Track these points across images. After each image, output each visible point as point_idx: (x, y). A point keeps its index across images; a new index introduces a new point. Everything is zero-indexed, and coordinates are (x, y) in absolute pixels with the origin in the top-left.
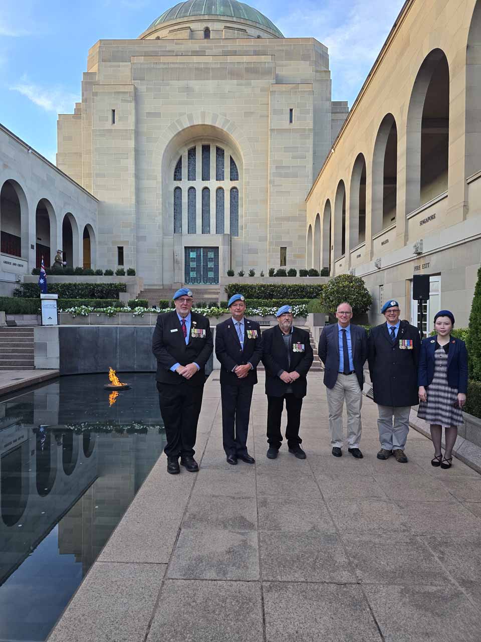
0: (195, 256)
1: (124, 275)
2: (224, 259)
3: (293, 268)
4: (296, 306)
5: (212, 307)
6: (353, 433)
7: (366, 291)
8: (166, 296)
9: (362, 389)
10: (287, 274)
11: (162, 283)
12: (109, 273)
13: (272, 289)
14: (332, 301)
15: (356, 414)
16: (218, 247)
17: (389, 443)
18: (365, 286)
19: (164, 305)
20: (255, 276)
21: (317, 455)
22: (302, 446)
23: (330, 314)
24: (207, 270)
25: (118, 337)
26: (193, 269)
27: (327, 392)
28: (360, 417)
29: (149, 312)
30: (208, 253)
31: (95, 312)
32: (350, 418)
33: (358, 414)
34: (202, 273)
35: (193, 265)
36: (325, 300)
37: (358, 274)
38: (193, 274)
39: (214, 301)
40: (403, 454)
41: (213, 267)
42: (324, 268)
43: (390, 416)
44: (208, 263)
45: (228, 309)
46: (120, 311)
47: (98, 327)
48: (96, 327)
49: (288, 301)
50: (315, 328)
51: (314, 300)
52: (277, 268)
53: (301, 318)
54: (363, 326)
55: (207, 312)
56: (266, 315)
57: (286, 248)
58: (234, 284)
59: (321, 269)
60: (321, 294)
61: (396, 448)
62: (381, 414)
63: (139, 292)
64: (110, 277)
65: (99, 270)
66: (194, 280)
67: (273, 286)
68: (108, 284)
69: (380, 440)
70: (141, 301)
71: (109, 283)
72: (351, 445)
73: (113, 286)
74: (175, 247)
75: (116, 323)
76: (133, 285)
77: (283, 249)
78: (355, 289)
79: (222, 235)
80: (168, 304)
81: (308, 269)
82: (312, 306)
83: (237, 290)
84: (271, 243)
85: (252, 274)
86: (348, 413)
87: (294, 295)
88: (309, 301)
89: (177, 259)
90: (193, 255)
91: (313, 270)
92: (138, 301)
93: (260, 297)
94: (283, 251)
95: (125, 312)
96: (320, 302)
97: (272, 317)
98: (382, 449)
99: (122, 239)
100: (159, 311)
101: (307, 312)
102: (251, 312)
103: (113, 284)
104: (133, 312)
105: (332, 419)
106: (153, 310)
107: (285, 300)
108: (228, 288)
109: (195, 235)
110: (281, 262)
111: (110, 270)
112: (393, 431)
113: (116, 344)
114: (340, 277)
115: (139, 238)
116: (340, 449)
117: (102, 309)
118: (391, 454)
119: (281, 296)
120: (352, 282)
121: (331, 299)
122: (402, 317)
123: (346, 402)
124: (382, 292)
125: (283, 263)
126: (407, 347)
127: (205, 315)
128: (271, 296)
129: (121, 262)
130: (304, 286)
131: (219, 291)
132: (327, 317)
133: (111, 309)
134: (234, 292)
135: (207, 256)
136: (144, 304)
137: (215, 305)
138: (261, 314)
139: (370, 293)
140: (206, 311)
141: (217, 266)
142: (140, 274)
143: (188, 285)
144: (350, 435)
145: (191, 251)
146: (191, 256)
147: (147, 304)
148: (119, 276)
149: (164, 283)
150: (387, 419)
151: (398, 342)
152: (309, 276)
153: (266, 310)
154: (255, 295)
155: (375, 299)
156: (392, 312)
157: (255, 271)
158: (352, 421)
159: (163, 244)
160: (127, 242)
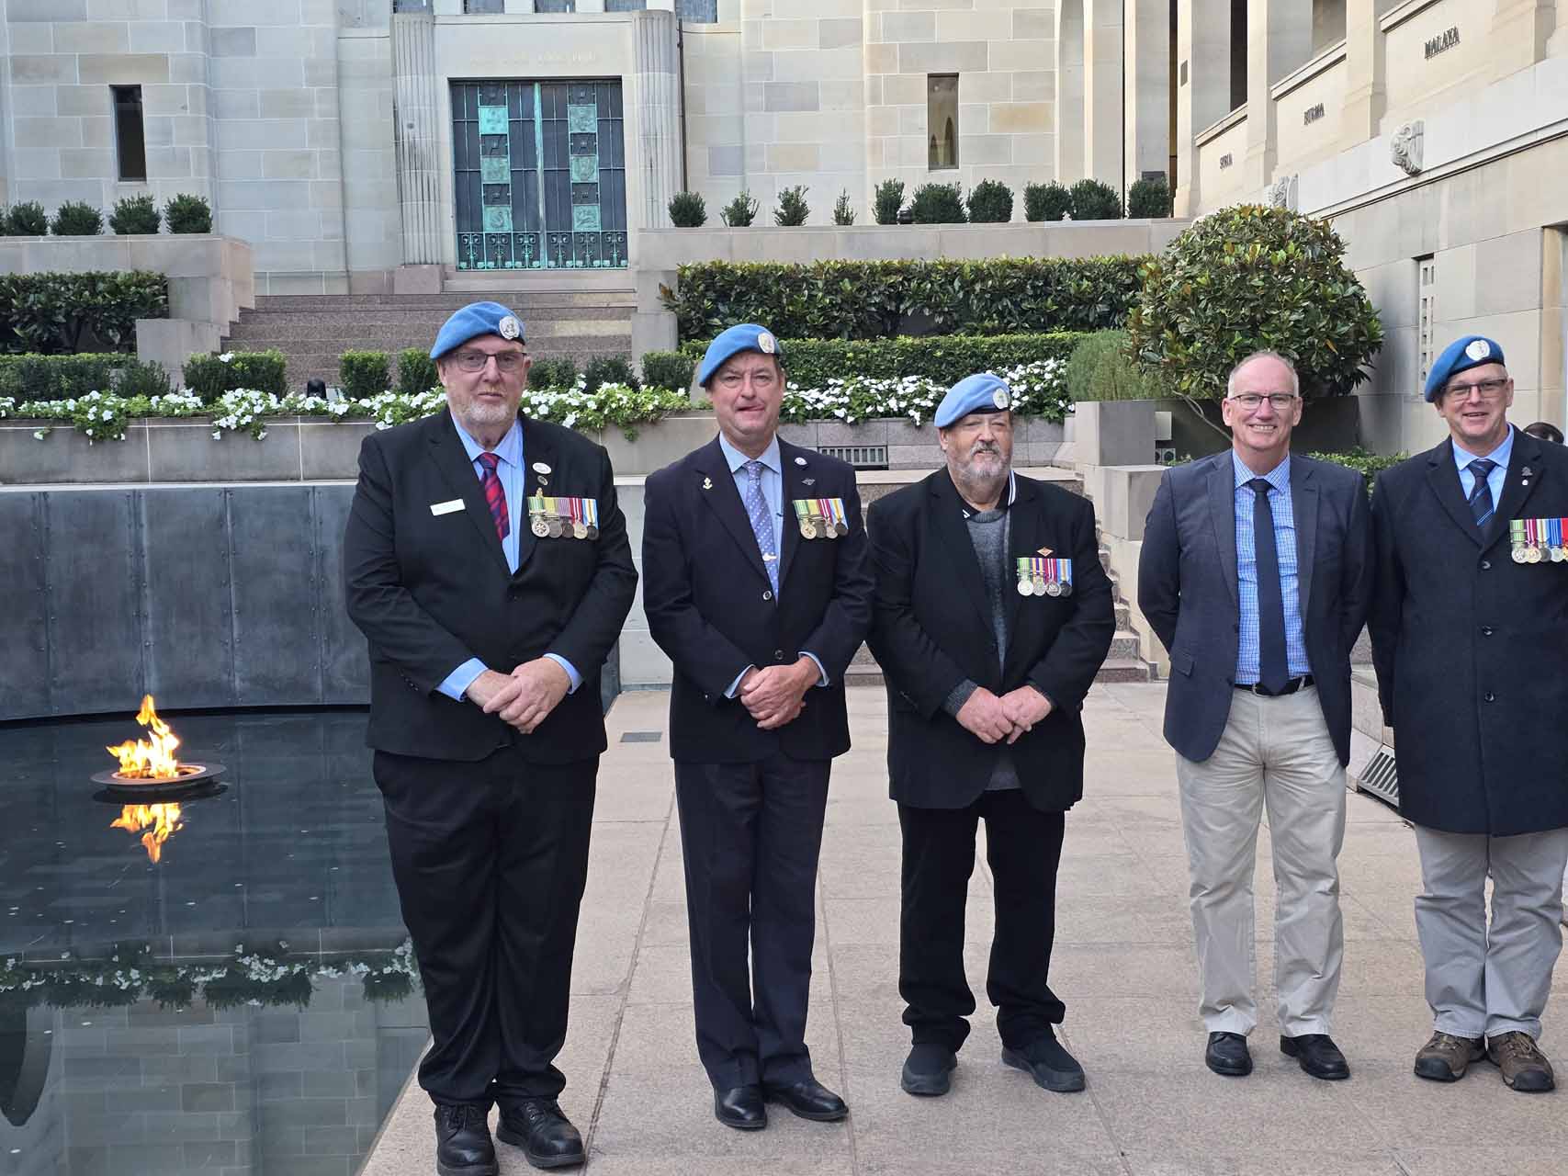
0: (502, 128)
1: (154, 230)
2: (649, 139)
3: (994, 178)
4: (1013, 368)
5: (605, 386)
6: (1301, 966)
7: (1351, 289)
8: (367, 332)
9: (1343, 757)
10: (967, 211)
11: (342, 269)
12: (78, 222)
13: (891, 286)
14: (1189, 340)
15: (1318, 875)
16: (619, 79)
17: (1467, 1005)
18: (1347, 262)
19: (365, 379)
20: (808, 221)
21: (1137, 1075)
22: (1067, 1034)
23: (1178, 404)
24: (564, 194)
25: (145, 543)
26: (497, 194)
27: (1182, 779)
28: (1335, 890)
29: (293, 413)
30: (571, 108)
31: (25, 419)
32: (1291, 894)
33: (1330, 877)
34: (542, 213)
35: (495, 169)
36: (1157, 334)
37: (1309, 205)
38: (497, 219)
39: (611, 352)
40: (1535, 1052)
41: (595, 178)
42: (1144, 174)
43: (1473, 877)
44: (572, 158)
45: (681, 391)
46: (149, 414)
47: (45, 493)
48: (33, 496)
49: (975, 345)
50: (1108, 473)
51: (1098, 333)
52: (915, 179)
53: (1038, 425)
54: (1336, 458)
55: (582, 407)
56: (867, 418)
57: (956, 75)
58: (707, 265)
59: (1132, 179)
60: (1136, 304)
61: (1501, 1028)
62: (1434, 873)
63: (235, 316)
64: (85, 241)
65: (26, 208)
66: (502, 249)
67: (898, 271)
68: (76, 279)
69: (1428, 997)
70: (251, 362)
71: (82, 272)
72: (1294, 1018)
73: (101, 286)
74: (405, 81)
75: (134, 473)
76: (207, 279)
77: (943, 83)
78: (1296, 278)
79: (636, 14)
80: (383, 372)
81: (1068, 182)
82: (1092, 368)
83: (723, 296)
84: (879, 53)
85: (793, 213)
86: (1280, 875)
87: (1001, 315)
88: (1075, 343)
89: (413, 146)
90: (492, 120)
91: (1090, 188)
92: (236, 360)
93: (834, 326)
94: (941, 93)
95: (170, 416)
96: (1129, 344)
97: (897, 426)
98: (1439, 1035)
99: (131, 49)
100: (342, 409)
101: (1064, 395)
102: (794, 403)
103: (102, 278)
104: (212, 417)
105: (1206, 901)
106: (309, 403)
107: (961, 338)
108: (674, 286)
109: (498, 18)
110: (933, 146)
111: (84, 207)
112: (1490, 948)
113: (138, 576)
114: (1223, 218)
115: (215, 40)
116: (1240, 1039)
117: (57, 406)
118: (1478, 1055)
119: (939, 320)
120: (1281, 245)
121: (1182, 329)
122: (1522, 414)
123: (1272, 824)
124: (1425, 292)
125: (941, 152)
126: (1547, 553)
127: (569, 421)
128: (890, 323)
129: (132, 162)
130: (1049, 271)
131: (630, 301)
132: (1165, 417)
133: (101, 404)
134: (707, 303)
135: (563, 123)
136: (268, 378)
137: (617, 372)
138: (840, 413)
139: (1370, 296)
140: (575, 403)
141: (614, 173)
142: (228, 221)
143: (472, 273)
144: (1290, 973)
145: (486, 102)
146: (485, 128)
147: (279, 376)
148: (131, 239)
149: (355, 267)
150: (1460, 893)
151: (1507, 534)
152: (1074, 217)
153: (866, 389)
154: (815, 316)
155: (1392, 327)
156: (1474, 389)
157: (807, 199)
158: (1301, 910)
159: (339, 66)
160: (158, 63)
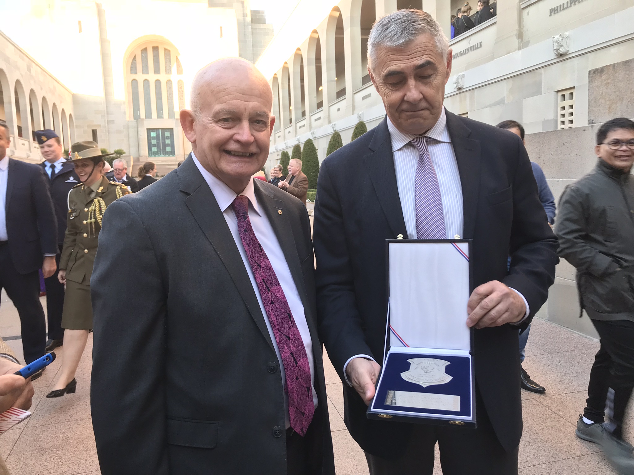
0: (155, 136)
16: (172, 129)
24: (165, 145)
26: (154, 145)
30: (165, 133)
34: (161, 148)
35: (154, 142)
38: (154, 149)
41: (170, 143)
44: (166, 140)
66: (155, 154)
74: (139, 128)
90: (153, 134)
99: (95, 124)
109: (152, 119)
115: (109, 122)
135: (164, 135)
141: (173, 142)
143: (151, 156)
145: (152, 132)
146: (152, 136)
159: (128, 126)
160: (100, 126)
